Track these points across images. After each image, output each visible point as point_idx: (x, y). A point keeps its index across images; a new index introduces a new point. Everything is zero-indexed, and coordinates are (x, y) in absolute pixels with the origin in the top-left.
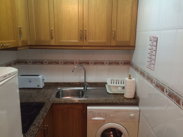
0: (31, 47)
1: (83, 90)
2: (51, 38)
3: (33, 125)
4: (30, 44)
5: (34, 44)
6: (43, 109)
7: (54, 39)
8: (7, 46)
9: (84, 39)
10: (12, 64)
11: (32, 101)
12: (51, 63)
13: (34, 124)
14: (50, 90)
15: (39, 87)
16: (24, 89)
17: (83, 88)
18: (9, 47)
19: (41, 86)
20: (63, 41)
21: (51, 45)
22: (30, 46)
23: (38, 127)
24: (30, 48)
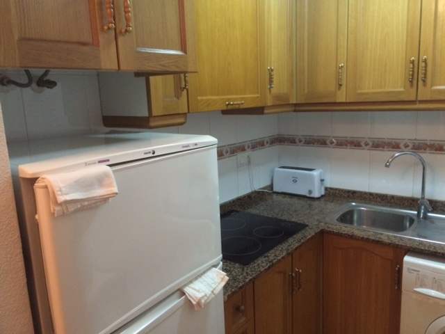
0: (298, 108)
1: (415, 218)
2: (338, 85)
3: (265, 257)
4: (295, 102)
5: (303, 102)
6: (299, 236)
7: (343, 88)
8: (239, 104)
9: (420, 83)
10: (265, 143)
11: (285, 217)
12: (342, 143)
13: (268, 256)
14: (332, 204)
15: (312, 195)
16: (283, 195)
17: (416, 212)
18: (242, 107)
19: (316, 194)
20: (363, 91)
21: (338, 101)
22: (296, 105)
23: (270, 262)
24: (295, 111)
